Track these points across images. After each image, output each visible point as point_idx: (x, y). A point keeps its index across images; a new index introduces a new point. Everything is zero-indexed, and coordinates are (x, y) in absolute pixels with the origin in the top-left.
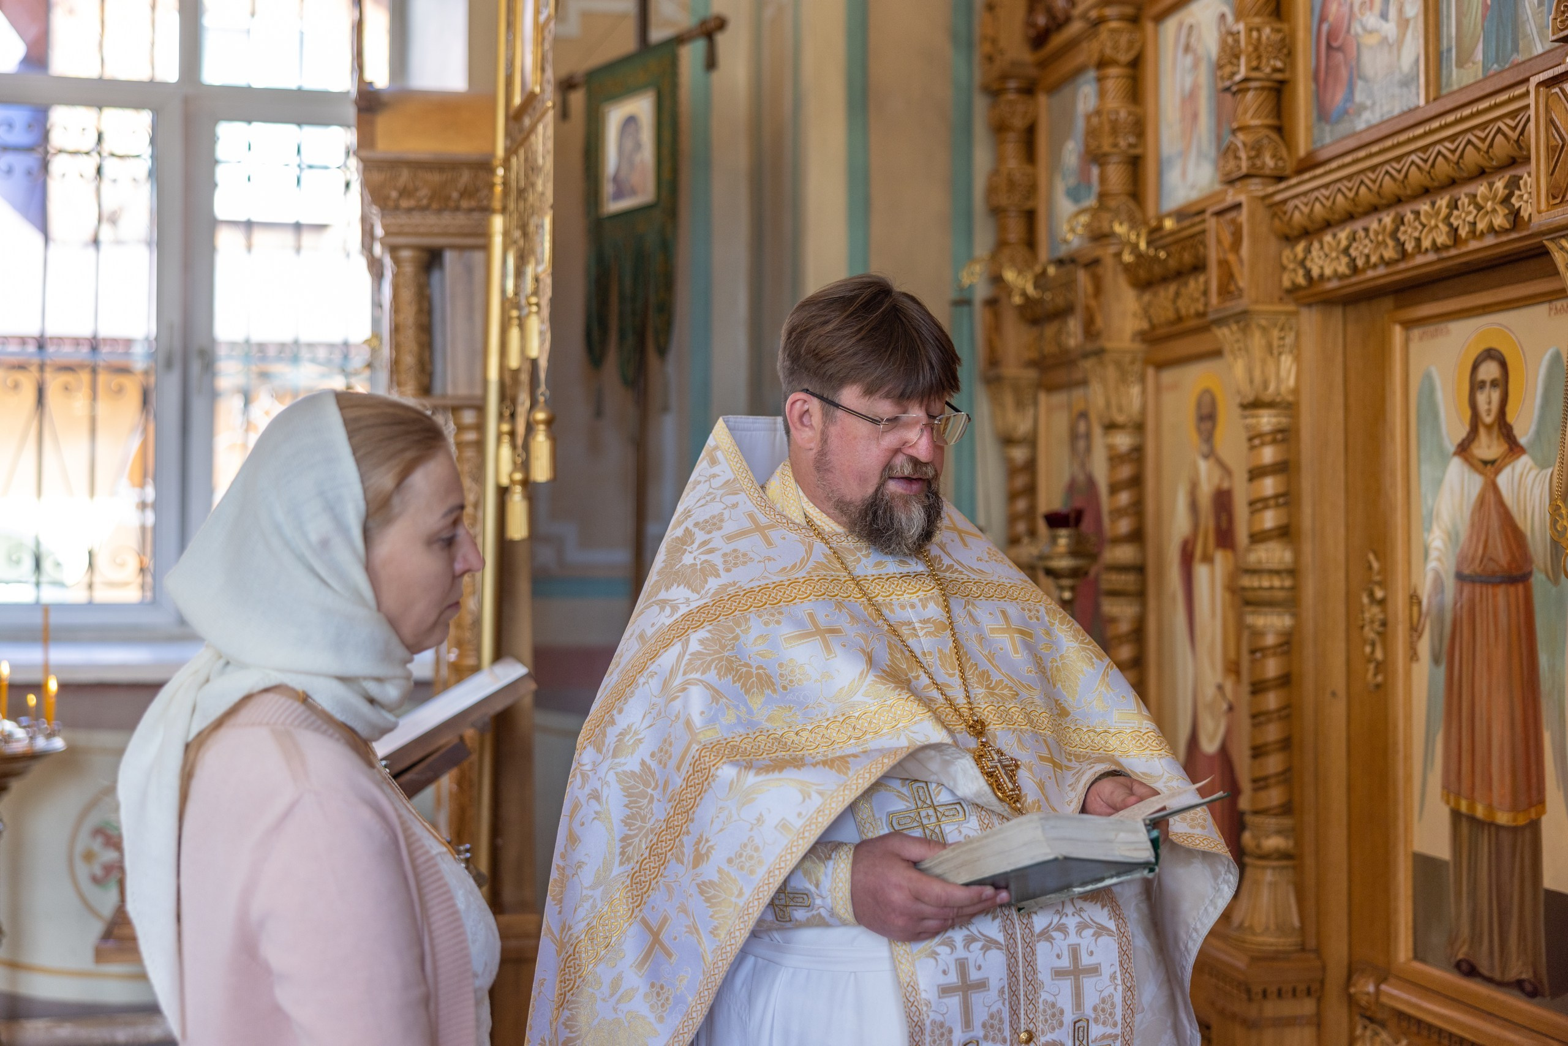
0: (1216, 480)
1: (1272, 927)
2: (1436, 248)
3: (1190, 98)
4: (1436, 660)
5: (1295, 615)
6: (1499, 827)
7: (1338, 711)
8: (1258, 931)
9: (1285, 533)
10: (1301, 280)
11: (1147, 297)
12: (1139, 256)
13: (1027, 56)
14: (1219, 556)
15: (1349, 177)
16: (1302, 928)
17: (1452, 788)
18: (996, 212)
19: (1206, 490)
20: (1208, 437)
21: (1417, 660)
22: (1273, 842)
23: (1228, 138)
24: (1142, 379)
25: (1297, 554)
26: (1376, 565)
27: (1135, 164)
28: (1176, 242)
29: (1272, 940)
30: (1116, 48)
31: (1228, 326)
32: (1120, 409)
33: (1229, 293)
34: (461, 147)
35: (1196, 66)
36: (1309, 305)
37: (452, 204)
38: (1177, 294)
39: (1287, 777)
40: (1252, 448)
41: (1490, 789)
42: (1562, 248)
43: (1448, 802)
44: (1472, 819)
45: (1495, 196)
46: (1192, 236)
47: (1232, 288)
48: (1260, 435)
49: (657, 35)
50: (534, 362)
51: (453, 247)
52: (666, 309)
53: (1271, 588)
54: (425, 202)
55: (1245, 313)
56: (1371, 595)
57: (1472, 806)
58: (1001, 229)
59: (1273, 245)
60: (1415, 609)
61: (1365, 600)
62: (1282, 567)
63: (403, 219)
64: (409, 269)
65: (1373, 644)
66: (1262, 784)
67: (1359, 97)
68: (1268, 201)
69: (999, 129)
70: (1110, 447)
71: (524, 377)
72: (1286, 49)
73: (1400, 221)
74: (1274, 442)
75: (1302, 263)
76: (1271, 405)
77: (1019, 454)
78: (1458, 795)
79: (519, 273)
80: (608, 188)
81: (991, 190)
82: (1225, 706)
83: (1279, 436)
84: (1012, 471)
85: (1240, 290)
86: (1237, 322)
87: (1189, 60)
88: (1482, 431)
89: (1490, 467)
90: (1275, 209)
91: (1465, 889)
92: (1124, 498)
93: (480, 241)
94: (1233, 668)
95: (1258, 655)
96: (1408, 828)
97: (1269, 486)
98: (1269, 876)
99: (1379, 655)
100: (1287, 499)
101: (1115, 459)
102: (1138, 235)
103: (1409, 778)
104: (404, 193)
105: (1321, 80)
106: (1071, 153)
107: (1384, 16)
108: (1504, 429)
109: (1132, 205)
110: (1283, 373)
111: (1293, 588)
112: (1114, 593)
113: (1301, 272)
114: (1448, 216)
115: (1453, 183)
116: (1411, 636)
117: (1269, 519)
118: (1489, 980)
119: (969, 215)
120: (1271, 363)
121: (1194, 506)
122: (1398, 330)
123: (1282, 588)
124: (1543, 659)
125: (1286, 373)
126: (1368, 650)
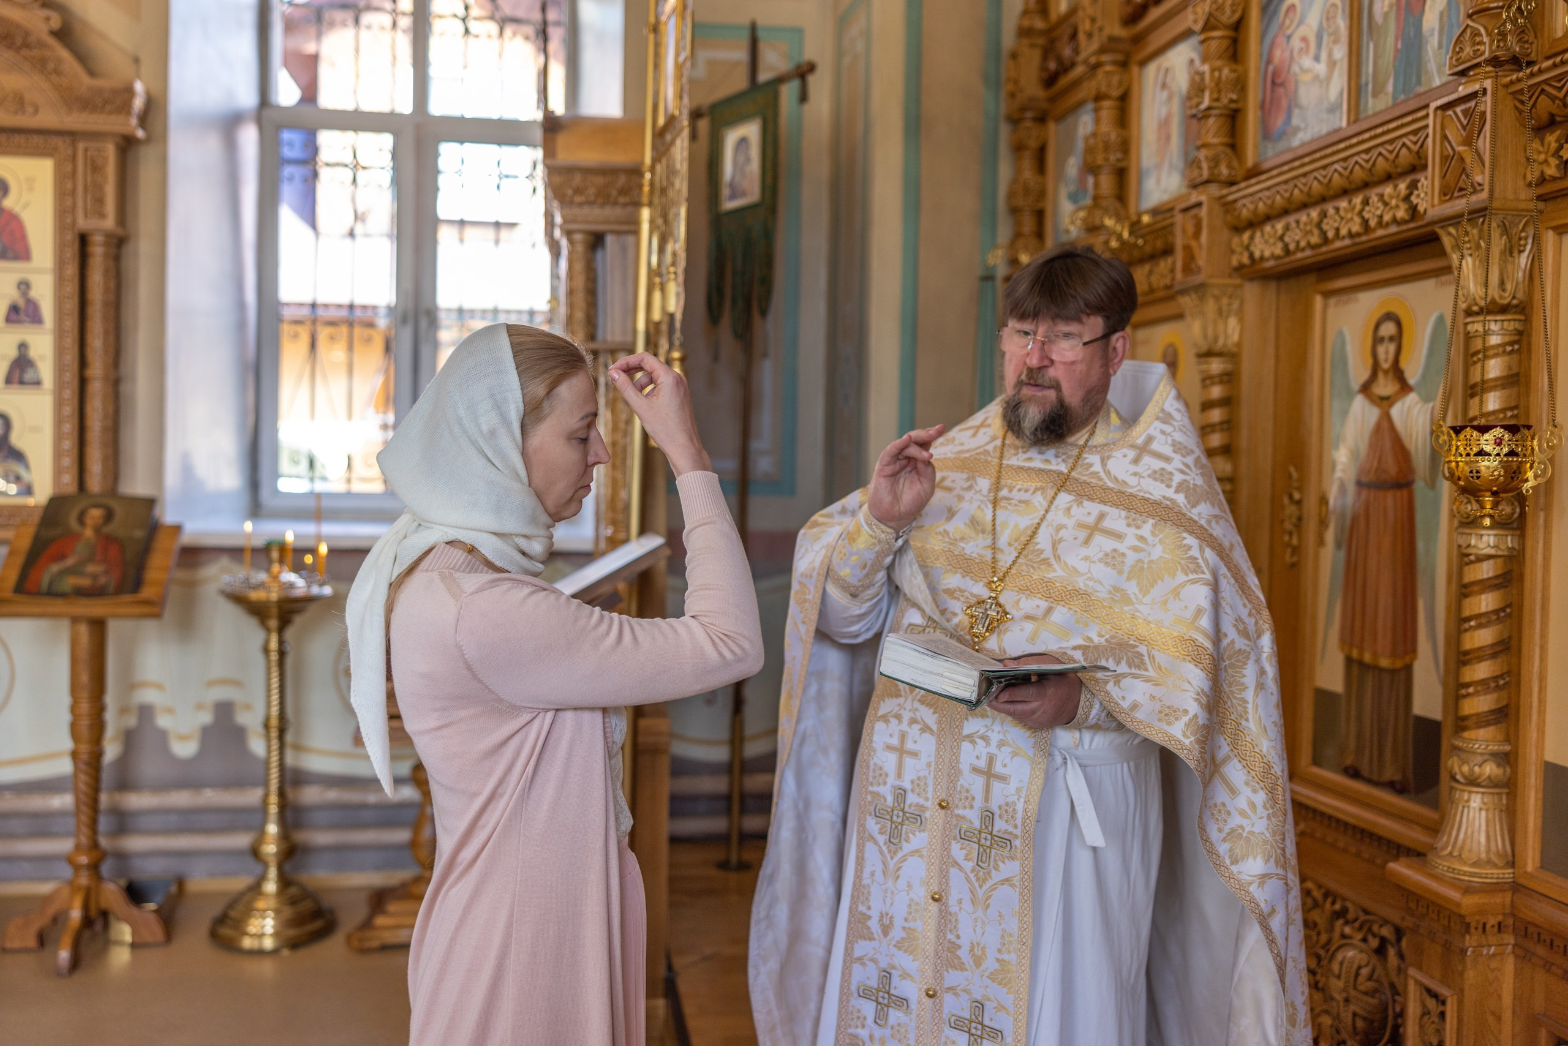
2: (1351, 235)
3: (1165, 124)
4: (1338, 545)
6: (1381, 669)
9: (1228, 451)
10: (1246, 260)
12: (1123, 243)
13: (1040, 93)
15: (1286, 182)
17: (1347, 640)
18: (1015, 211)
21: (1324, 545)
23: (1194, 153)
25: (1236, 467)
26: (1295, 475)
27: (1121, 174)
28: (1151, 232)
30: (1109, 85)
31: (1189, 295)
33: (1191, 270)
34: (618, 158)
35: (1170, 98)
36: (1251, 280)
37: (612, 200)
38: (1151, 272)
40: (1205, 387)
41: (1376, 641)
42: (1450, 234)
43: (1342, 650)
44: (1361, 664)
45: (1398, 196)
46: (1164, 228)
47: (1193, 266)
48: (1211, 377)
49: (763, 77)
50: (672, 316)
51: (613, 232)
52: (767, 282)
54: (592, 198)
55: (1202, 285)
56: (1291, 497)
57: (1361, 654)
58: (1018, 223)
59: (1226, 234)
60: (1324, 508)
61: (1286, 500)
62: (1224, 475)
63: (576, 211)
64: (580, 248)
65: (1291, 535)
67: (1295, 121)
68: (1223, 201)
69: (1018, 148)
71: (664, 327)
72: (1240, 85)
73: (1324, 215)
74: (1221, 382)
75: (1247, 248)
76: (1219, 354)
78: (1351, 645)
79: (661, 250)
80: (725, 192)
81: (1011, 195)
83: (1225, 378)
85: (1199, 268)
86: (1196, 292)
87: (1165, 95)
88: (1381, 375)
89: (1385, 402)
90: (1228, 206)
91: (1353, 714)
93: (632, 225)
96: (1312, 669)
97: (1216, 415)
99: (1295, 541)
100: (1229, 425)
102: (1123, 227)
104: (578, 191)
105: (1266, 108)
106: (1073, 166)
107: (1317, 59)
108: (1397, 372)
109: (1118, 205)
110: (1230, 331)
113: (1246, 254)
114: (1362, 211)
115: (1366, 185)
116: (1320, 528)
117: (1215, 440)
118: (1369, 781)
119: (994, 213)
120: (1220, 323)
122: (1318, 299)
124: (1420, 545)
125: (1232, 331)
126: (1286, 538)
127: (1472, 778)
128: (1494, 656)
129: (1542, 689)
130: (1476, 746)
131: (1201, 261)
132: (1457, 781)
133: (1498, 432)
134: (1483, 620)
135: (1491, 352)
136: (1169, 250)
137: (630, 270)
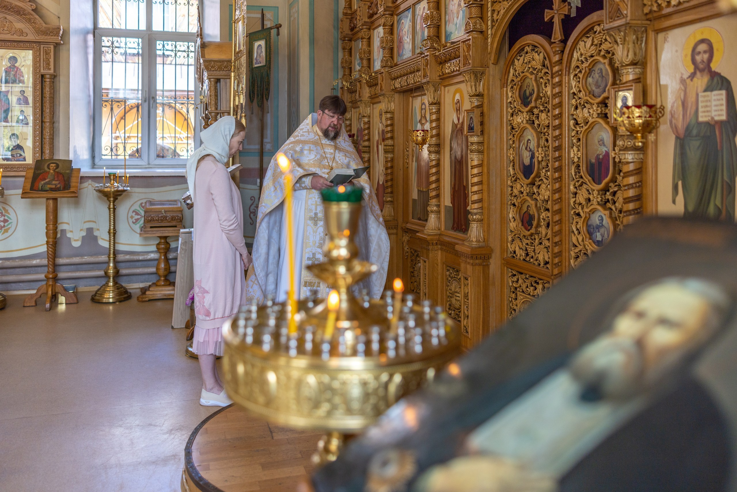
0: (382, 128)
1: (388, 215)
2: (412, 84)
3: (379, 47)
4: (416, 161)
5: (393, 154)
6: (424, 191)
7: (401, 172)
9: (392, 138)
10: (394, 88)
11: (370, 89)
12: (367, 81)
13: (349, 33)
14: (383, 143)
16: (394, 216)
17: (418, 185)
18: (343, 67)
19: (381, 130)
20: (381, 119)
22: (389, 199)
23: (383, 58)
24: (370, 107)
25: (394, 142)
26: (407, 144)
27: (369, 60)
28: (374, 78)
29: (388, 218)
30: (365, 35)
31: (382, 97)
32: (366, 113)
33: (382, 90)
34: (224, 57)
36: (396, 93)
37: (222, 69)
38: (375, 89)
39: (392, 186)
41: (423, 184)
42: (425, 87)
44: (420, 191)
46: (377, 77)
48: (388, 118)
50: (242, 104)
51: (222, 79)
52: (268, 90)
53: (389, 149)
54: (217, 69)
55: (384, 94)
57: (420, 188)
58: (344, 71)
59: (389, 80)
61: (406, 151)
62: (391, 145)
63: (212, 72)
64: (213, 83)
67: (404, 53)
68: (388, 72)
69: (344, 48)
70: (364, 121)
71: (239, 107)
72: (392, 41)
73: (407, 78)
75: (394, 85)
76: (389, 112)
78: (418, 187)
79: (238, 86)
80: (254, 61)
81: (342, 63)
82: (383, 174)
83: (391, 119)
87: (378, 39)
88: (423, 118)
89: (423, 125)
90: (390, 73)
91: (419, 204)
92: (366, 132)
93: (229, 77)
94: (384, 166)
96: (412, 194)
97: (389, 128)
98: (388, 206)
99: (408, 161)
100: (392, 131)
101: (365, 123)
102: (367, 77)
103: (412, 184)
104: (212, 67)
105: (399, 47)
106: (358, 56)
107: (407, 37)
108: (426, 118)
109: (367, 70)
111: (393, 149)
112: (364, 152)
114: (414, 78)
115: (414, 72)
117: (389, 135)
118: (422, 220)
119: (337, 68)
120: (389, 104)
121: (379, 133)
122: (410, 98)
123: (391, 149)
125: (392, 106)
126: (406, 160)
129: (444, 189)
131: (383, 88)
134: (433, 174)
135: (433, 113)
136: (378, 84)
137: (228, 89)
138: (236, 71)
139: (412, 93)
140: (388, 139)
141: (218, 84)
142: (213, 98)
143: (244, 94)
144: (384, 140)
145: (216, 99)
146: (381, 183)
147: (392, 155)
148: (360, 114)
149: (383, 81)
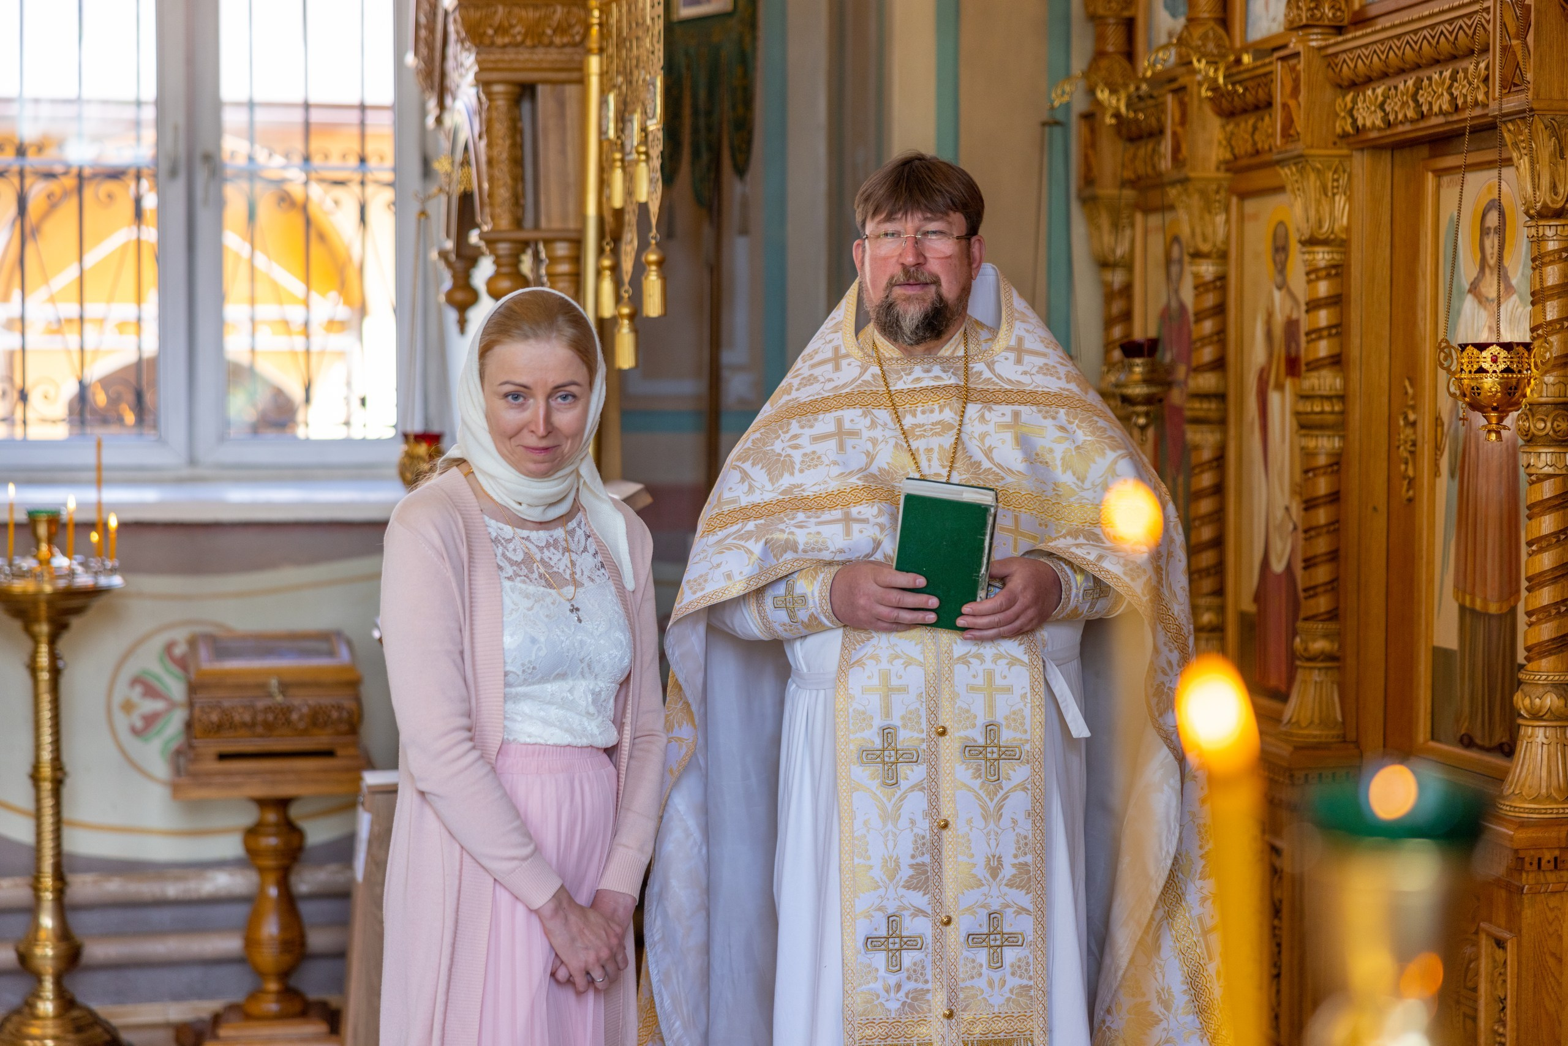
0: (1287, 311)
1: (1317, 721)
2: (1441, 112)
4: (1452, 475)
5: (1343, 438)
6: (1491, 616)
7: (1379, 523)
8: (1304, 725)
9: (1337, 361)
10: (1349, 129)
11: (1230, 127)
12: (1216, 90)
14: (1288, 383)
15: (1382, 42)
16: (1344, 723)
17: (1461, 588)
18: (1093, 18)
19: (1279, 319)
20: (1281, 269)
21: (1440, 475)
22: (1320, 645)
24: (1227, 209)
25: (1346, 381)
26: (1410, 391)
28: (1252, 79)
29: (1317, 733)
31: (1288, 165)
32: (1205, 239)
33: (1291, 136)
36: (1362, 149)
37: (546, 40)
38: (1255, 128)
39: (1333, 585)
40: (1309, 282)
41: (1485, 585)
42: (1509, 130)
43: (1457, 599)
44: (1473, 612)
45: (1479, 76)
46: (1265, 75)
47: (1292, 132)
48: (1316, 270)
51: (545, 82)
52: (744, 126)
53: (1322, 412)
54: (519, 38)
55: (1301, 156)
56: (1406, 418)
57: (1473, 601)
58: (1100, 38)
59: (1329, 92)
60: (1439, 429)
61: (1402, 423)
62: (1333, 393)
63: (496, 55)
64: (501, 103)
65: (1406, 463)
66: (1311, 593)
68: (1323, 53)
70: (1196, 276)
73: (1418, 86)
74: (1328, 276)
75: (1350, 113)
76: (1325, 242)
77: (1117, 278)
78: (1464, 592)
82: (1291, 527)
83: (1333, 272)
84: (1109, 295)
85: (1298, 134)
86: (1295, 164)
88: (1487, 271)
89: (1491, 305)
90: (1330, 60)
91: (1467, 675)
92: (1208, 326)
93: (575, 75)
94: (1297, 490)
95: (1311, 475)
96: (1429, 625)
97: (1323, 317)
98: (1316, 676)
99: (1411, 473)
100: (1338, 330)
101: (1201, 287)
102: (1216, 70)
103: (1431, 581)
104: (499, 30)
108: (1502, 271)
109: (1221, 31)
110: (1337, 213)
111: (1342, 413)
112: (1197, 421)
113: (1349, 121)
114: (1451, 86)
115: (1454, 58)
116: (1436, 454)
117: (1323, 348)
118: (1482, 748)
120: (1324, 201)
121: (1269, 335)
122: (1430, 175)
123: (1332, 413)
125: (1340, 214)
126: (1403, 467)
127: (1533, 712)
128: (1555, 580)
130: (1538, 677)
131: (1299, 125)
132: (1520, 715)
133: (1495, 349)
135: (1547, 259)
136: (1269, 104)
137: (571, 135)
138: (611, 50)
139: (1434, 156)
140: (1315, 365)
141: (526, 106)
142: (503, 172)
143: (657, 163)
144: (1293, 366)
145: (518, 178)
146: (1278, 566)
147: (1337, 443)
148: (1176, 239)
149: (1295, 92)
